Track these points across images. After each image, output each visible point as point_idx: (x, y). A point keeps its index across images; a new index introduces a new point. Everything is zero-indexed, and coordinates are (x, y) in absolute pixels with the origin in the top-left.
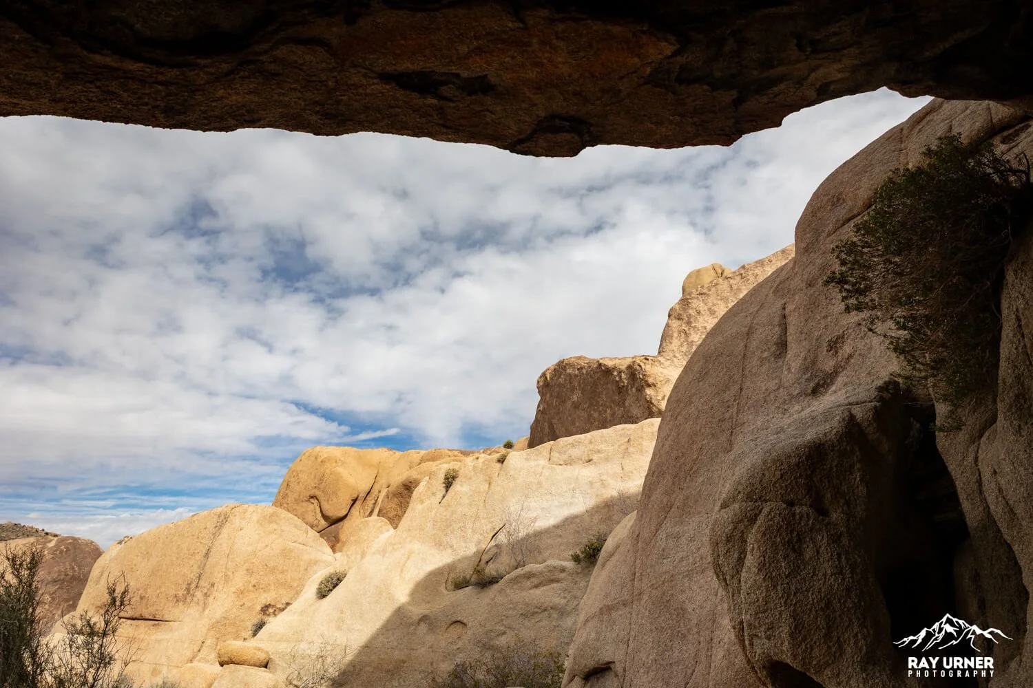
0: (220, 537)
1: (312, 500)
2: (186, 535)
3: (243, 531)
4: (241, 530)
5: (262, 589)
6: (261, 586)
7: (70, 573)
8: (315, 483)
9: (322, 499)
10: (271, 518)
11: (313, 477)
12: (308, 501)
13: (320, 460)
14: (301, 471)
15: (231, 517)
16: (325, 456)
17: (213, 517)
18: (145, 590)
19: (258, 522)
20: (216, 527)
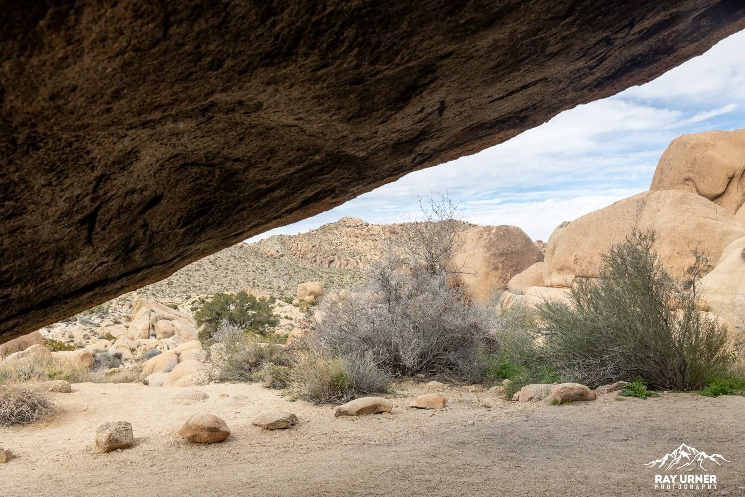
0: (642, 218)
1: (687, 183)
2: (614, 218)
3: (660, 212)
4: (659, 211)
5: (685, 255)
6: (684, 253)
7: (509, 249)
8: (688, 168)
9: (697, 181)
10: (683, 200)
11: (684, 162)
12: (683, 183)
13: (690, 146)
14: (672, 158)
15: (648, 202)
16: (694, 142)
17: (632, 204)
18: (591, 258)
19: (671, 204)
20: (637, 210)
